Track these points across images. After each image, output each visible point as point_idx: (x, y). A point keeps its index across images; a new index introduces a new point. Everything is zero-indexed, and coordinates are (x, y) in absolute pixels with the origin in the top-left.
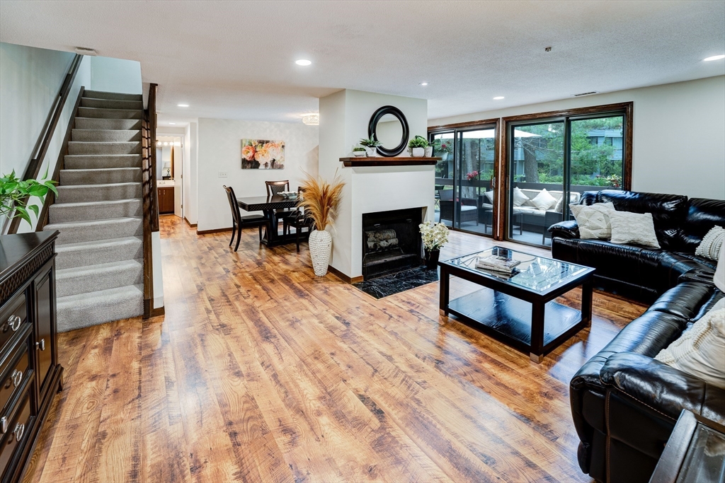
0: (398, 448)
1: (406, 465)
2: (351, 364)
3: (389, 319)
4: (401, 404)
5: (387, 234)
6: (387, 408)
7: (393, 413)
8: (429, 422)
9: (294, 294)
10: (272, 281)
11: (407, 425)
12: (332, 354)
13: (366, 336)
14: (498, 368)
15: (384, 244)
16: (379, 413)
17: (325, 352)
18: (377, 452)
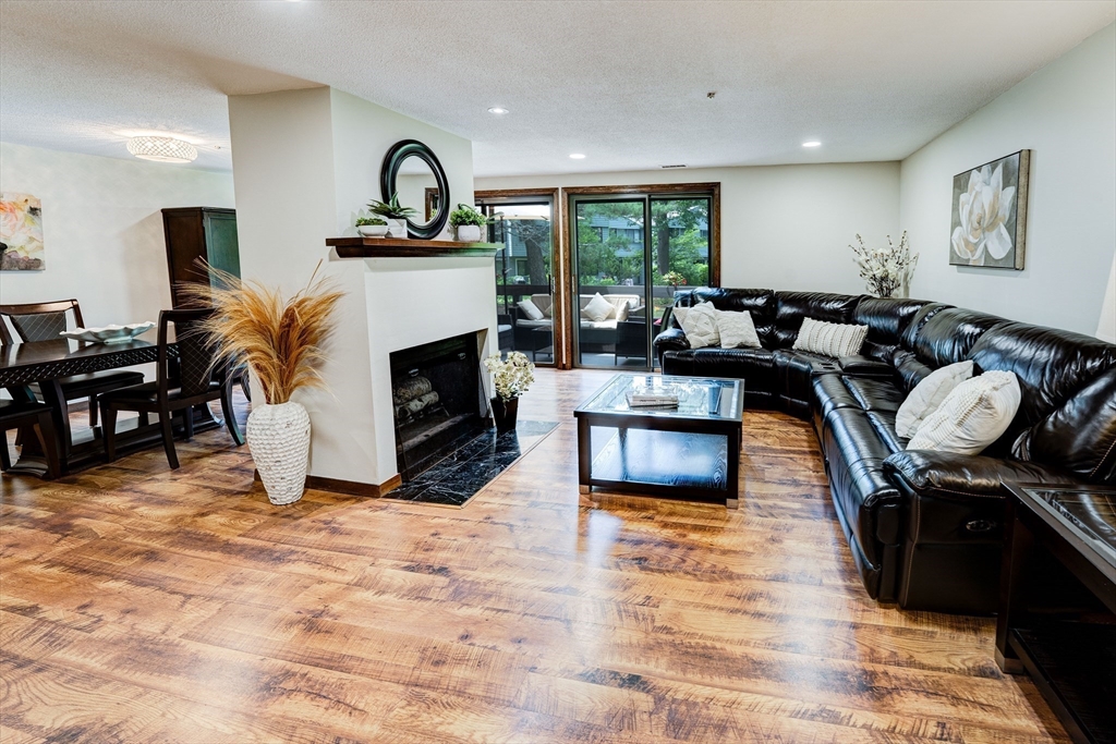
0: (704, 711)
1: (733, 725)
2: (516, 635)
3: (512, 531)
4: (650, 648)
5: (416, 387)
6: (638, 667)
7: (651, 667)
8: (703, 648)
9: (252, 563)
10: (151, 556)
11: (684, 671)
12: (465, 637)
13: (497, 575)
14: (708, 534)
15: (415, 405)
16: (633, 681)
17: (446, 641)
18: (686, 739)
